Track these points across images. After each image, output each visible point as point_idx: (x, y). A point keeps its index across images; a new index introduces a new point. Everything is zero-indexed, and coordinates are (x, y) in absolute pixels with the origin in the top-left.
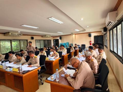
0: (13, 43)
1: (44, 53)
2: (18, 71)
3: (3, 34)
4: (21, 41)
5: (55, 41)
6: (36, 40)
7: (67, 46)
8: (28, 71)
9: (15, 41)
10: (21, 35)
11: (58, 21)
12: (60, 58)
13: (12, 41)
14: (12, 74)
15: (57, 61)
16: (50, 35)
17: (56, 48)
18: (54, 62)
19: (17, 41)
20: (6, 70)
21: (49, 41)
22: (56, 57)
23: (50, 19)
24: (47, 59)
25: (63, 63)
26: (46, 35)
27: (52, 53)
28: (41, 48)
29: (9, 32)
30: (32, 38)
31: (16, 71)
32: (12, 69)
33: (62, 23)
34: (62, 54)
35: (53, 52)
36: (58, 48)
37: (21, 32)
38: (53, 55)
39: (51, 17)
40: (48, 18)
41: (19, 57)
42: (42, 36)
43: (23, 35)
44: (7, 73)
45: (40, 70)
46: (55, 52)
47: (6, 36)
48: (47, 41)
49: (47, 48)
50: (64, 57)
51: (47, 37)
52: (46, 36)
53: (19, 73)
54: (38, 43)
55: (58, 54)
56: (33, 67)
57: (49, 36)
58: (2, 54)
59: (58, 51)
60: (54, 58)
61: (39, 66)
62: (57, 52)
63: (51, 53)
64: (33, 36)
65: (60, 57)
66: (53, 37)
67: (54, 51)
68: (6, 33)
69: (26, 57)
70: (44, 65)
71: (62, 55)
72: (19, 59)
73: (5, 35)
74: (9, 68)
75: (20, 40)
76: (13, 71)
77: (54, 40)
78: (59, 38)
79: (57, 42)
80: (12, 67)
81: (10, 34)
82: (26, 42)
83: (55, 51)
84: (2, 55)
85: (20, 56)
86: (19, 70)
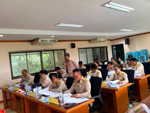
0: (44, 56)
1: (98, 73)
2: (58, 103)
3: (30, 43)
4: (55, 51)
5: (115, 47)
6: (79, 49)
7: (143, 57)
8: (74, 105)
9: (47, 52)
10: (55, 41)
11: (123, 6)
12: (131, 84)
13: (43, 52)
14: (49, 107)
15: (124, 89)
16: (104, 37)
17: (119, 63)
18: (117, 90)
19: (49, 52)
20: (40, 100)
21: (103, 50)
22: (121, 80)
23: (107, 5)
24: (104, 84)
25: (136, 95)
26: (96, 39)
27: (111, 73)
28: (89, 62)
29: (38, 39)
30: (73, 46)
31: (55, 103)
32: (48, 100)
33: (132, 9)
34: (135, 75)
35: (116, 70)
36: (122, 62)
37: (56, 37)
38: (115, 76)
39: (108, 3)
40: (103, 5)
41: (56, 80)
42: (90, 40)
43: (59, 41)
44: (41, 105)
45: (92, 105)
46: (119, 70)
47: (35, 44)
48: (99, 49)
49: (101, 64)
50: (139, 81)
51: (100, 42)
52: (98, 40)
53: (60, 106)
54: (82, 55)
55: (126, 76)
56: (80, 97)
57: (102, 40)
58: (31, 74)
59: (124, 69)
60: (118, 83)
61: (90, 96)
62: (122, 70)
63: (109, 73)
64: (73, 42)
65: (129, 82)
66: (111, 40)
67: (117, 68)
68: (34, 40)
69: (66, 79)
70: (99, 96)
71: (135, 77)
72: (57, 83)
73: (32, 44)
74: (44, 97)
75: (53, 50)
76: (49, 102)
77: (112, 46)
78: (123, 42)
79: (119, 51)
80: (47, 96)
81: (40, 41)
82: (63, 53)
83: (119, 68)
84: (30, 76)
85: (57, 78)
86: (59, 101)
